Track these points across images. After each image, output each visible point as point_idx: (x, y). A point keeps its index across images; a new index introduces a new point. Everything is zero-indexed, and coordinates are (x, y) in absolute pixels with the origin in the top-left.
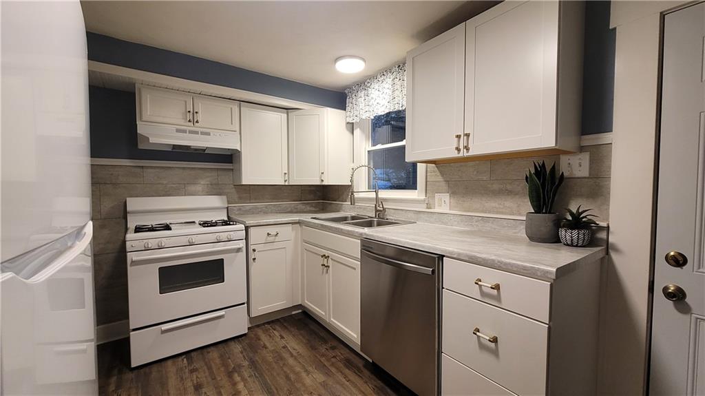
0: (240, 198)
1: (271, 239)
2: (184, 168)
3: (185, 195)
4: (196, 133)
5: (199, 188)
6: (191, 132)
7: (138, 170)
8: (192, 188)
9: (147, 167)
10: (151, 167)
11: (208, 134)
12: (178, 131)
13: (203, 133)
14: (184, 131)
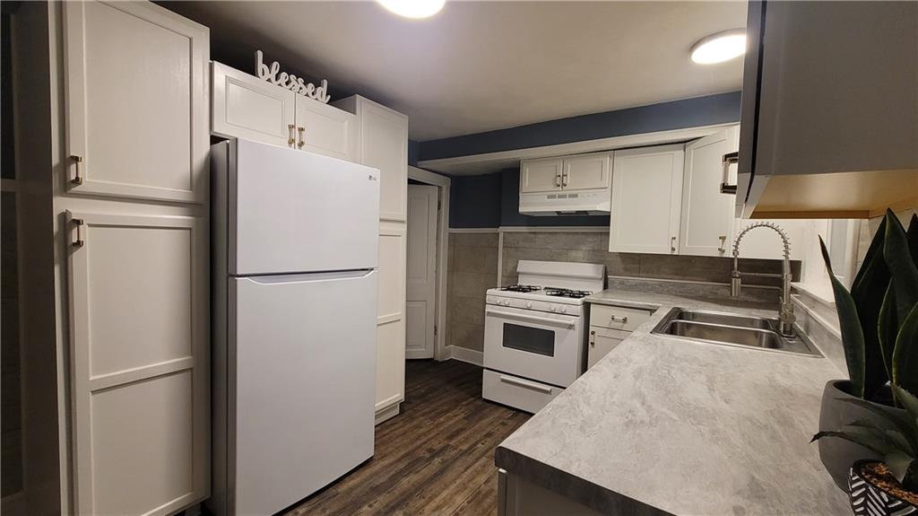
0: (626, 269)
1: (615, 325)
2: (568, 233)
3: (566, 261)
4: (564, 196)
5: (580, 254)
6: (560, 197)
7: (532, 236)
8: (574, 254)
9: (539, 233)
10: (541, 233)
11: (576, 196)
12: (549, 197)
13: (571, 196)
14: (554, 197)
